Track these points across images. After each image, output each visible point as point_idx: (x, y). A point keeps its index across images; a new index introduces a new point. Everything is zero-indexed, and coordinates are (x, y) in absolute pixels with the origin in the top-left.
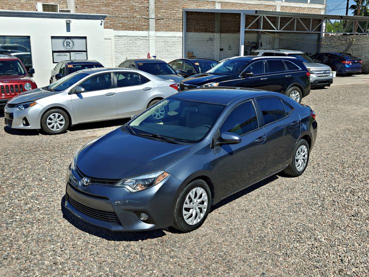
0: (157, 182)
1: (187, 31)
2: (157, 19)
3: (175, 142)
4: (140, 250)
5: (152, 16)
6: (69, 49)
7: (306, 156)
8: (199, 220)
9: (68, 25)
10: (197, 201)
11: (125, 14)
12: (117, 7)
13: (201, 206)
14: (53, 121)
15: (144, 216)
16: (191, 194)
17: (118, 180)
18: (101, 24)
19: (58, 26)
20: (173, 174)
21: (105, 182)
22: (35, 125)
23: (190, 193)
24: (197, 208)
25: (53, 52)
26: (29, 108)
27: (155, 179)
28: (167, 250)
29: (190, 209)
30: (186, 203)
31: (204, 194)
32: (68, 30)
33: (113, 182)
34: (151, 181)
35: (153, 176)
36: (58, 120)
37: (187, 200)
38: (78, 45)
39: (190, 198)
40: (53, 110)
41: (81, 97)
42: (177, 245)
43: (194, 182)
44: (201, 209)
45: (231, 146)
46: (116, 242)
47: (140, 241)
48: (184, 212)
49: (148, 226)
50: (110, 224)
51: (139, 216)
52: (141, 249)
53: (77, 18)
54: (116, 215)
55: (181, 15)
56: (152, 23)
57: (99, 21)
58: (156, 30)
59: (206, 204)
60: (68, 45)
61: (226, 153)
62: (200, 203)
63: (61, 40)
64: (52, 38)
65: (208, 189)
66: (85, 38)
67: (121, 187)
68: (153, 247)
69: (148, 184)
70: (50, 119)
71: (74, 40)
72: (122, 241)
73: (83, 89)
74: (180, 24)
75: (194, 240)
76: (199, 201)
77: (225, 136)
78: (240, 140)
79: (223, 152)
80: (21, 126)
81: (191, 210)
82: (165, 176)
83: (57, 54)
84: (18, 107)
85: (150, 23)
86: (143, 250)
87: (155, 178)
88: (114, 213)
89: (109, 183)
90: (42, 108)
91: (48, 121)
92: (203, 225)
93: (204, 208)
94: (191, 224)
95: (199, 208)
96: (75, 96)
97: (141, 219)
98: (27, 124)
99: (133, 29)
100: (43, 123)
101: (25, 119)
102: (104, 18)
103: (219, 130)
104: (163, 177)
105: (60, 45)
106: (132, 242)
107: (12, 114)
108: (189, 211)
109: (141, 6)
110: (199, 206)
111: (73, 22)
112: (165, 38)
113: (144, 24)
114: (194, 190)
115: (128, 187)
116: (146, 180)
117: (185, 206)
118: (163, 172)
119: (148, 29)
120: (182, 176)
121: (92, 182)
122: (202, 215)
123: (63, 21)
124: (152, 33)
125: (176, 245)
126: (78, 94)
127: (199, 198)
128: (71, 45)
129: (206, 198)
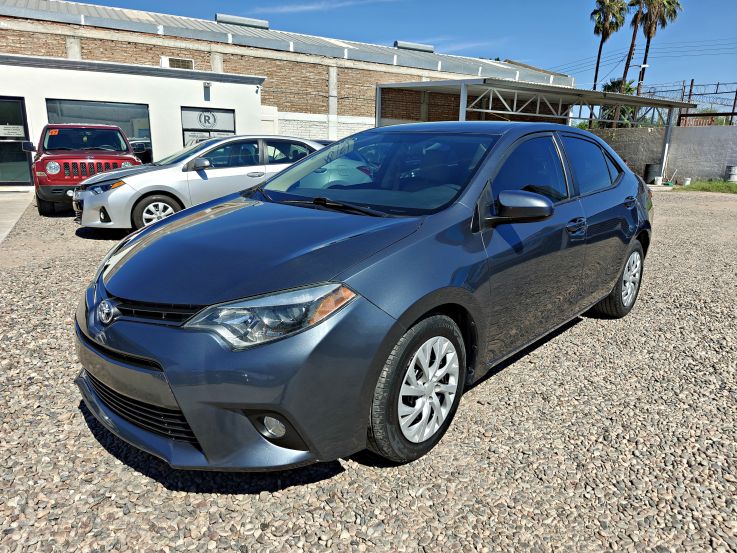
0: (317, 318)
1: (382, 117)
2: (341, 98)
3: (374, 211)
4: (258, 533)
5: (334, 92)
6: (207, 126)
7: (637, 275)
8: (437, 427)
9: (207, 89)
10: (434, 373)
11: (294, 89)
12: (284, 77)
13: (442, 388)
14: (153, 216)
15: (274, 427)
16: (422, 355)
17: (196, 309)
18: (257, 92)
19: (191, 91)
20: (368, 295)
21: (158, 316)
22: (120, 221)
23: (419, 353)
24: (434, 395)
25: (184, 130)
26: (111, 190)
27: (309, 306)
28: (345, 535)
29: (416, 398)
30: (407, 383)
31: (452, 356)
32: (207, 97)
33: (178, 314)
34: (296, 312)
35: (304, 297)
36: (163, 214)
37: (411, 372)
38: (223, 122)
39: (418, 367)
40: (154, 198)
41: (204, 176)
42: (377, 512)
43: (430, 319)
44: (441, 396)
45: (516, 226)
46: (192, 495)
47: (264, 494)
48: (402, 409)
49: (288, 456)
50: (171, 444)
51: (260, 424)
52: (264, 526)
53: (221, 81)
54: (183, 418)
55: (373, 94)
56: (333, 102)
57: (253, 87)
58: (338, 114)
59: (453, 381)
60: (207, 120)
61: (507, 246)
62: (440, 381)
63: (197, 113)
64: (183, 108)
65: (461, 341)
66: (233, 111)
67: (203, 331)
68: (301, 522)
69: (287, 325)
70: (149, 212)
71: (217, 114)
72: (210, 492)
73: (207, 163)
74: (372, 107)
75: (427, 494)
76: (441, 373)
77: (509, 200)
78: (551, 210)
79: (499, 244)
80: (97, 223)
81: (419, 402)
82: (342, 299)
83: (190, 133)
84: (92, 189)
85: (330, 103)
86: (268, 533)
87: (312, 303)
88: (180, 412)
89: (169, 317)
90: (133, 192)
91: (146, 215)
92: (446, 437)
93: (450, 393)
94: (416, 440)
95: (438, 394)
96: (194, 175)
97: (266, 434)
98: (107, 219)
99: (306, 111)
100: (135, 219)
101: (103, 210)
102: (261, 81)
103: (489, 187)
104: (337, 302)
105: (194, 120)
106: (240, 497)
107: (82, 201)
108: (413, 405)
109: (317, 77)
110: (438, 390)
111: (215, 86)
112: (350, 126)
113: (321, 103)
114: (428, 344)
115: (225, 333)
116: (285, 309)
117: (405, 391)
118: (336, 286)
119: (327, 111)
120: (394, 304)
121: (124, 312)
122: (444, 412)
123: (199, 84)
124: (333, 117)
125: (373, 516)
126: (200, 170)
127: (441, 367)
128: (211, 120)
129: (456, 366)
